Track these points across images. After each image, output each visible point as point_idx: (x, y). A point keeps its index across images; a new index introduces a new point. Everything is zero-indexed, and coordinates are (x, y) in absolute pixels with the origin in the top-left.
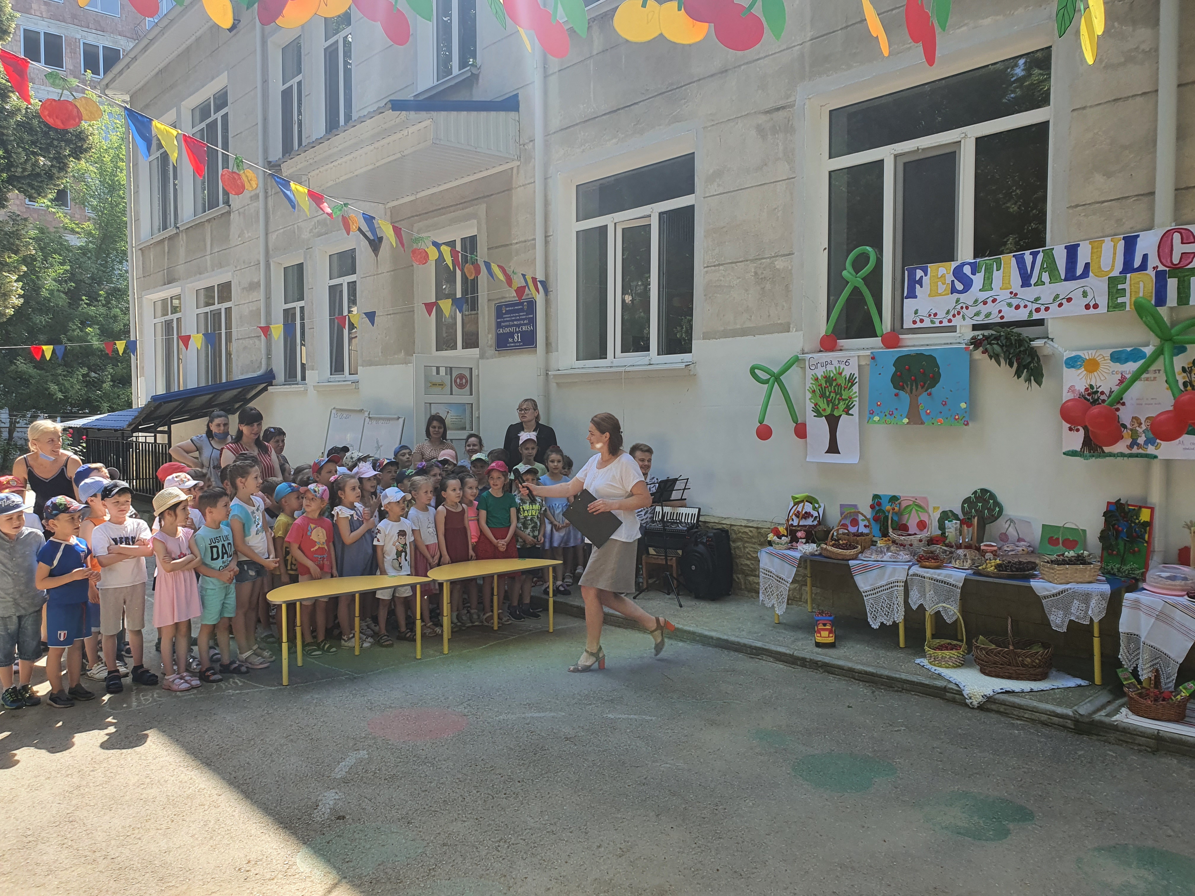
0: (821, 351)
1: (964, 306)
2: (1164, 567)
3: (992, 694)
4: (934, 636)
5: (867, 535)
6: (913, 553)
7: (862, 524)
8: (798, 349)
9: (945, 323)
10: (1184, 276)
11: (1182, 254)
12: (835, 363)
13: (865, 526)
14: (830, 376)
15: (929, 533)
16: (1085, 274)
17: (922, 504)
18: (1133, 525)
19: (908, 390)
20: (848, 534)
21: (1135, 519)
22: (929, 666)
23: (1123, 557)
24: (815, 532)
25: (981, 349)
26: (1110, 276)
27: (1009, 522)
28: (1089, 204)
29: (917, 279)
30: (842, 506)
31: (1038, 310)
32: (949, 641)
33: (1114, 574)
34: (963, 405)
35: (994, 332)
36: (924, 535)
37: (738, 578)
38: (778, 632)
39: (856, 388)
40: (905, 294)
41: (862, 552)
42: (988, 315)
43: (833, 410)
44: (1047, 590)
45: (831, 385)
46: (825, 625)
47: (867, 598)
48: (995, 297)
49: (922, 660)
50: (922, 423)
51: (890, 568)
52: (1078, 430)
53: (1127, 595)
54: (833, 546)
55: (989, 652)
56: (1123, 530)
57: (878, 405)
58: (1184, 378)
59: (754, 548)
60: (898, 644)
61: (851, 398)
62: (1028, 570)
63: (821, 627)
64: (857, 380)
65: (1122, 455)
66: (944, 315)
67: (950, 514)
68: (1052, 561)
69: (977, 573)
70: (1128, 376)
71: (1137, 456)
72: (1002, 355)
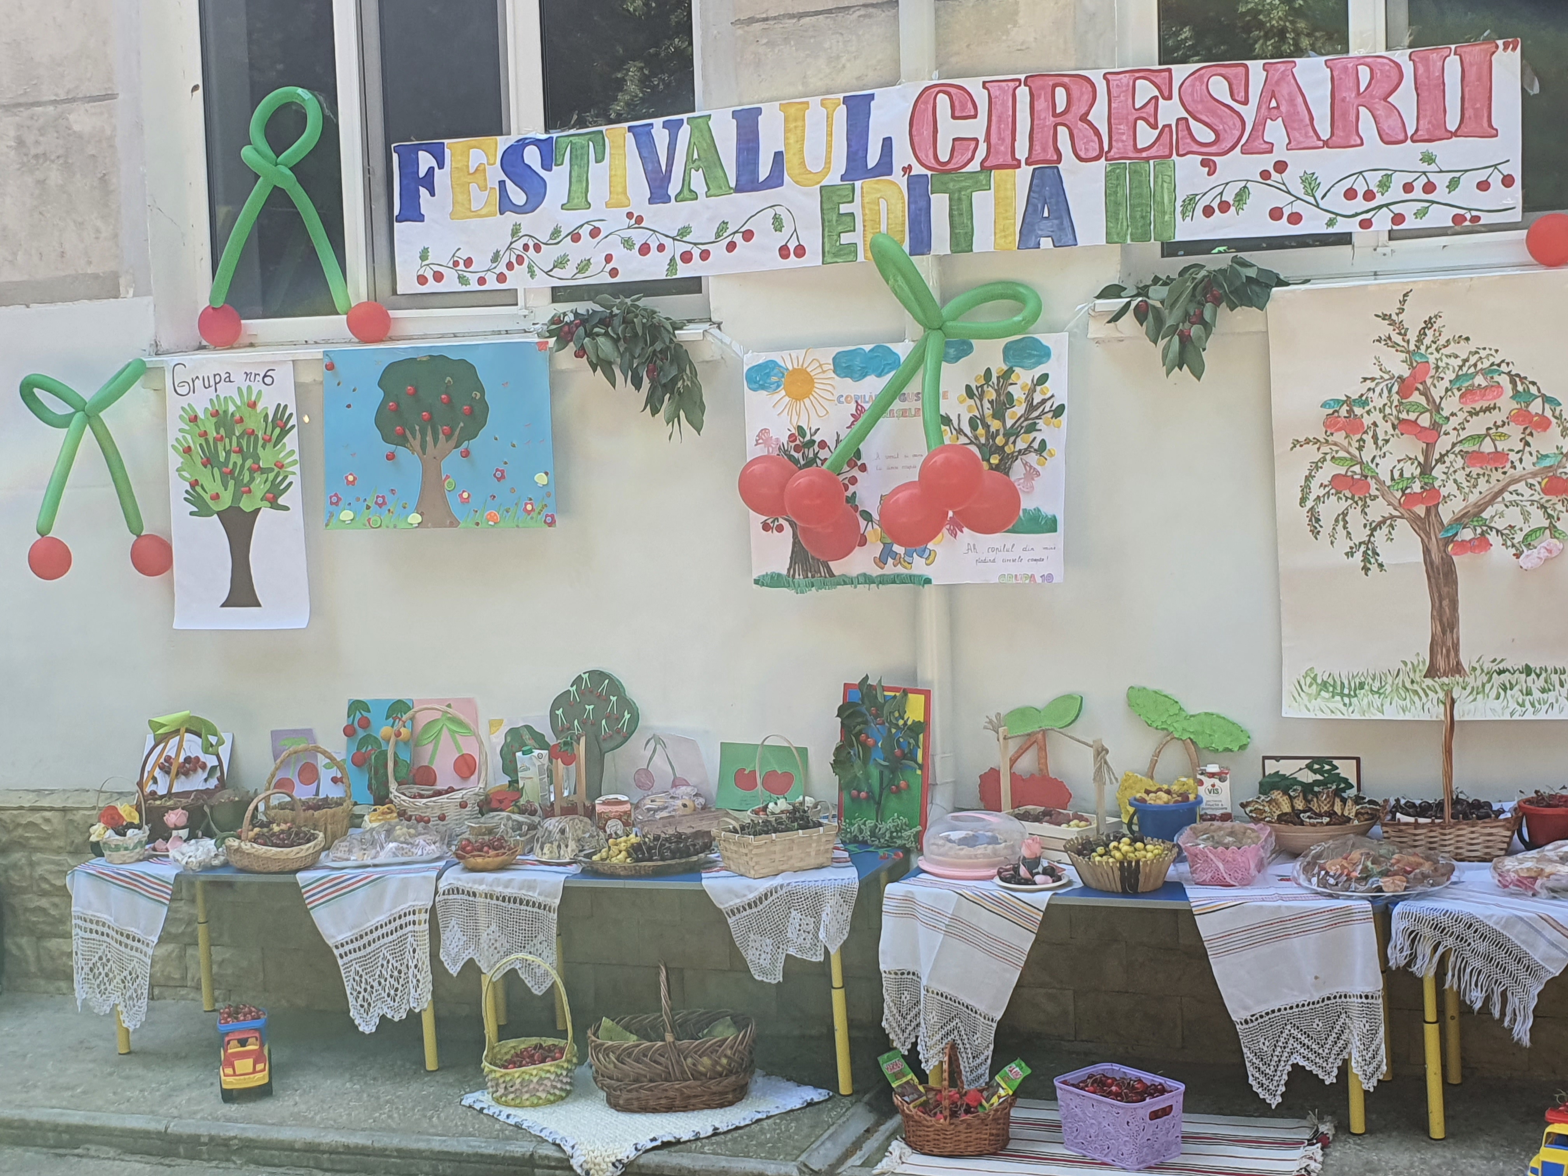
0: (201, 348)
1: (531, 244)
2: (956, 818)
3: (633, 1154)
4: (504, 1033)
5: (339, 803)
6: (447, 839)
7: (326, 775)
8: (145, 341)
9: (492, 284)
10: (960, 190)
11: (954, 140)
12: (238, 378)
13: (335, 780)
14: (225, 412)
15: (481, 785)
16: (775, 179)
17: (462, 717)
18: (894, 731)
19: (416, 443)
20: (291, 806)
21: (897, 719)
22: (494, 1109)
23: (879, 803)
24: (211, 808)
25: (572, 347)
26: (823, 183)
27: (652, 744)
28: (775, 18)
29: (422, 173)
30: (276, 735)
31: (686, 257)
32: (534, 1040)
33: (864, 843)
34: (541, 479)
35: (598, 308)
36: (474, 788)
37: (20, 947)
38: (127, 1078)
39: (291, 441)
40: (396, 212)
41: (327, 848)
42: (585, 265)
43: (236, 498)
44: (737, 897)
45: (230, 433)
46: (243, 1043)
47: (345, 959)
48: (597, 224)
49: (477, 1095)
50: (454, 523)
51: (395, 878)
52: (780, 529)
53: (891, 889)
54: (255, 840)
55: (623, 1055)
56: (876, 743)
57: (349, 483)
58: (970, 409)
59: (58, 863)
60: (422, 1063)
61: (282, 467)
62: (697, 853)
63: (233, 1048)
64: (293, 421)
65: (868, 580)
66: (489, 264)
67: (527, 736)
68: (743, 828)
69: (592, 872)
70: (866, 406)
71: (894, 580)
72: (619, 360)
